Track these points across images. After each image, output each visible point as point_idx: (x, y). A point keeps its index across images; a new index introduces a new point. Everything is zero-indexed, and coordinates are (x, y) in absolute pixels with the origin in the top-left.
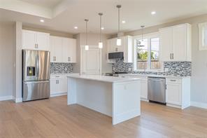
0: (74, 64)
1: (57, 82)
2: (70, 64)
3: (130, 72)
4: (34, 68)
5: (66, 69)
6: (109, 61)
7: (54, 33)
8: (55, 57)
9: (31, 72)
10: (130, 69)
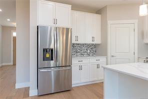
0: (99, 44)
1: (81, 68)
2: (93, 44)
4: (52, 50)
5: (89, 51)
8: (77, 37)
9: (48, 55)
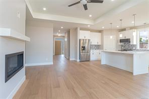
3: (134, 50)
5: (96, 48)
6: (119, 44)
7: (92, 31)
9: (83, 49)
10: (134, 48)
